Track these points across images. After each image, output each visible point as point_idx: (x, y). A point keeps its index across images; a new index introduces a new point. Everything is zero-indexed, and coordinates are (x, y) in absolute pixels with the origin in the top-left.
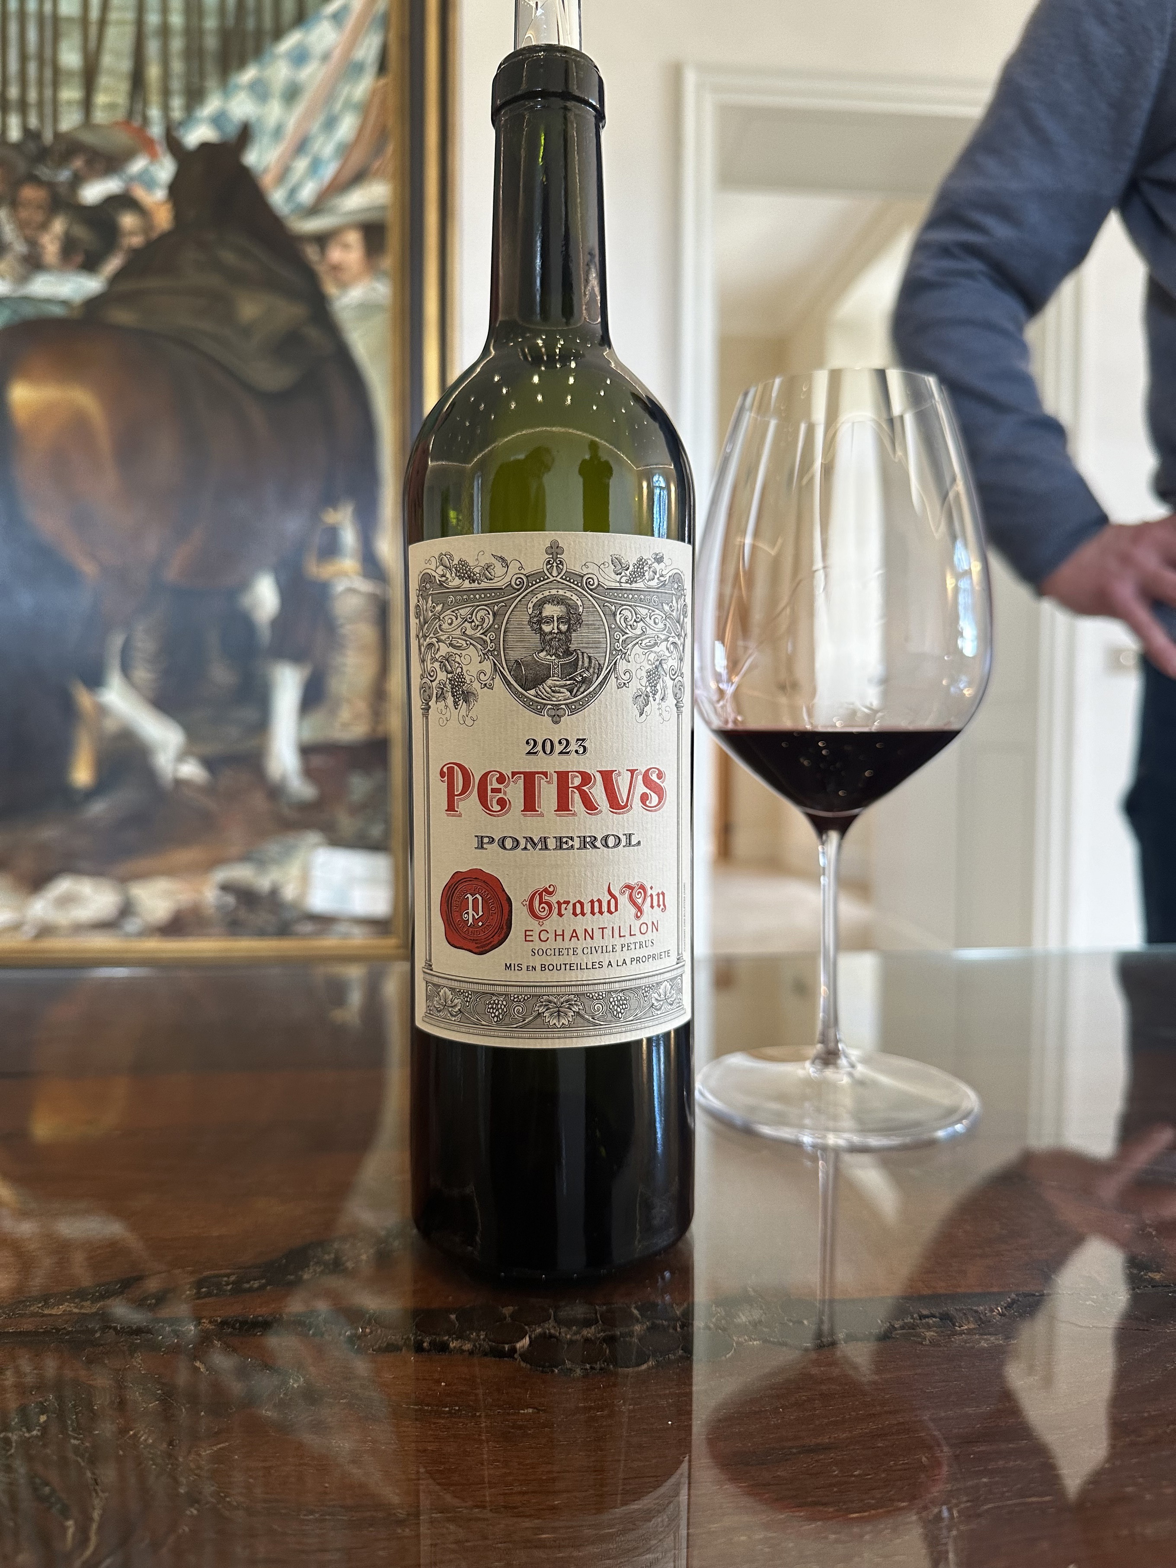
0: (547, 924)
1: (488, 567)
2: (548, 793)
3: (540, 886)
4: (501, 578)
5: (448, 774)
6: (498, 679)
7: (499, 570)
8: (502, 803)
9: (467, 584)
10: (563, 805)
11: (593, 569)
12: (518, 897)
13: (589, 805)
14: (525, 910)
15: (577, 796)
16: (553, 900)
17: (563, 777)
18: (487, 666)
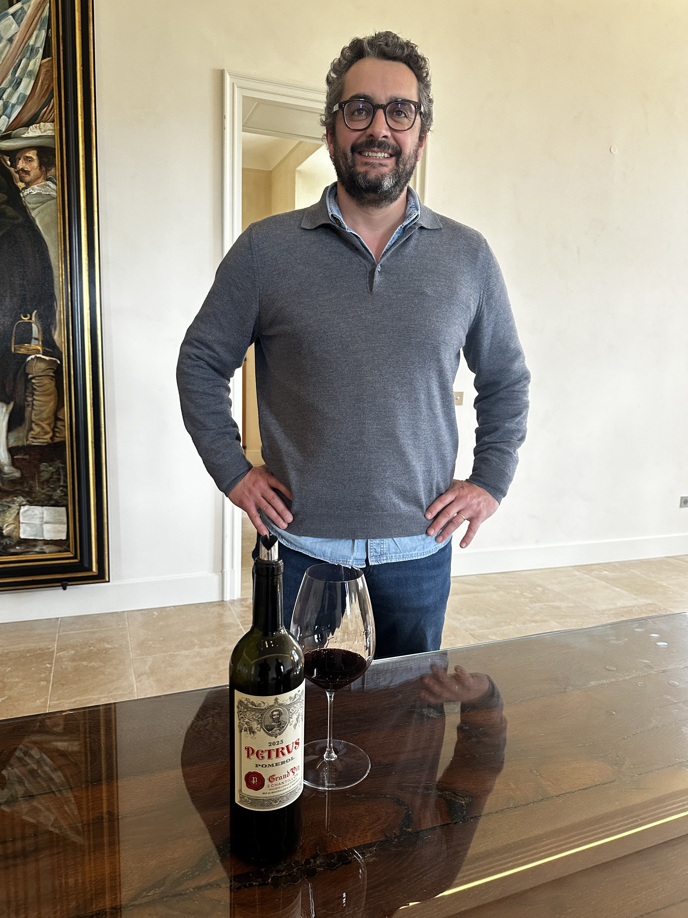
0: (273, 783)
1: (260, 704)
2: (274, 754)
3: (271, 775)
4: (263, 707)
5: (248, 749)
6: (262, 729)
7: (263, 705)
8: (262, 757)
9: (254, 707)
10: (277, 756)
11: (285, 701)
12: (266, 778)
13: (283, 754)
14: (268, 781)
15: (281, 753)
16: (275, 777)
17: (277, 750)
18: (259, 726)
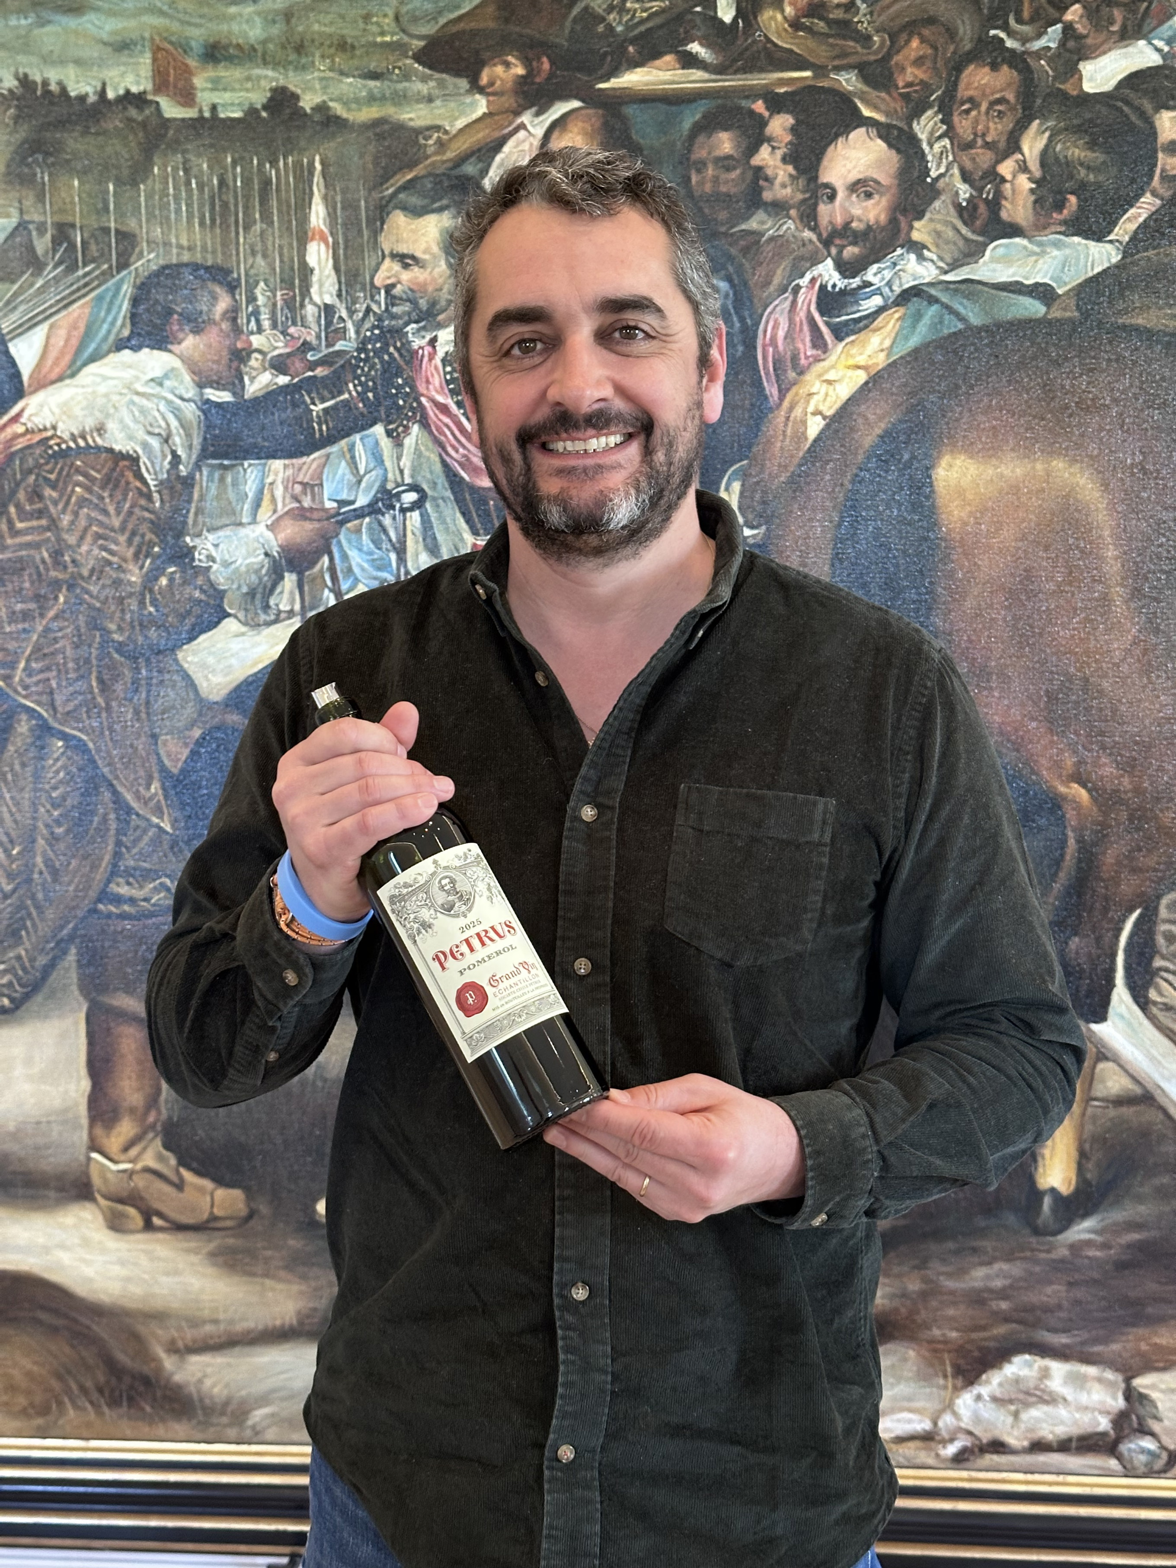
17: (478, 935)
